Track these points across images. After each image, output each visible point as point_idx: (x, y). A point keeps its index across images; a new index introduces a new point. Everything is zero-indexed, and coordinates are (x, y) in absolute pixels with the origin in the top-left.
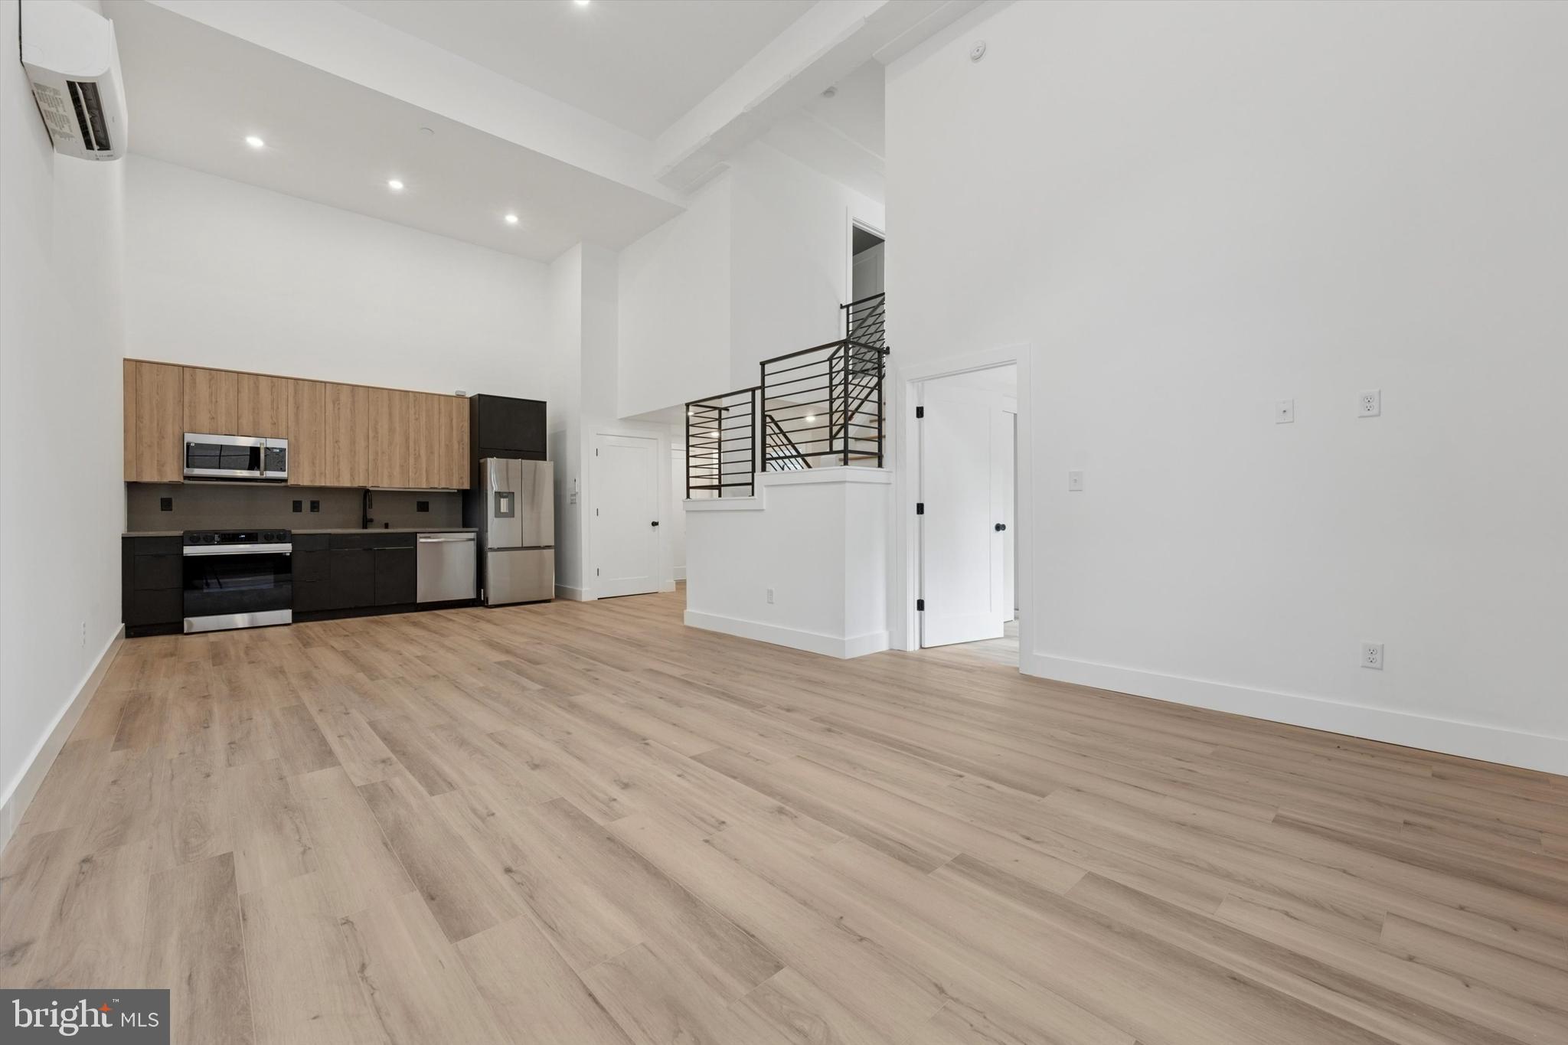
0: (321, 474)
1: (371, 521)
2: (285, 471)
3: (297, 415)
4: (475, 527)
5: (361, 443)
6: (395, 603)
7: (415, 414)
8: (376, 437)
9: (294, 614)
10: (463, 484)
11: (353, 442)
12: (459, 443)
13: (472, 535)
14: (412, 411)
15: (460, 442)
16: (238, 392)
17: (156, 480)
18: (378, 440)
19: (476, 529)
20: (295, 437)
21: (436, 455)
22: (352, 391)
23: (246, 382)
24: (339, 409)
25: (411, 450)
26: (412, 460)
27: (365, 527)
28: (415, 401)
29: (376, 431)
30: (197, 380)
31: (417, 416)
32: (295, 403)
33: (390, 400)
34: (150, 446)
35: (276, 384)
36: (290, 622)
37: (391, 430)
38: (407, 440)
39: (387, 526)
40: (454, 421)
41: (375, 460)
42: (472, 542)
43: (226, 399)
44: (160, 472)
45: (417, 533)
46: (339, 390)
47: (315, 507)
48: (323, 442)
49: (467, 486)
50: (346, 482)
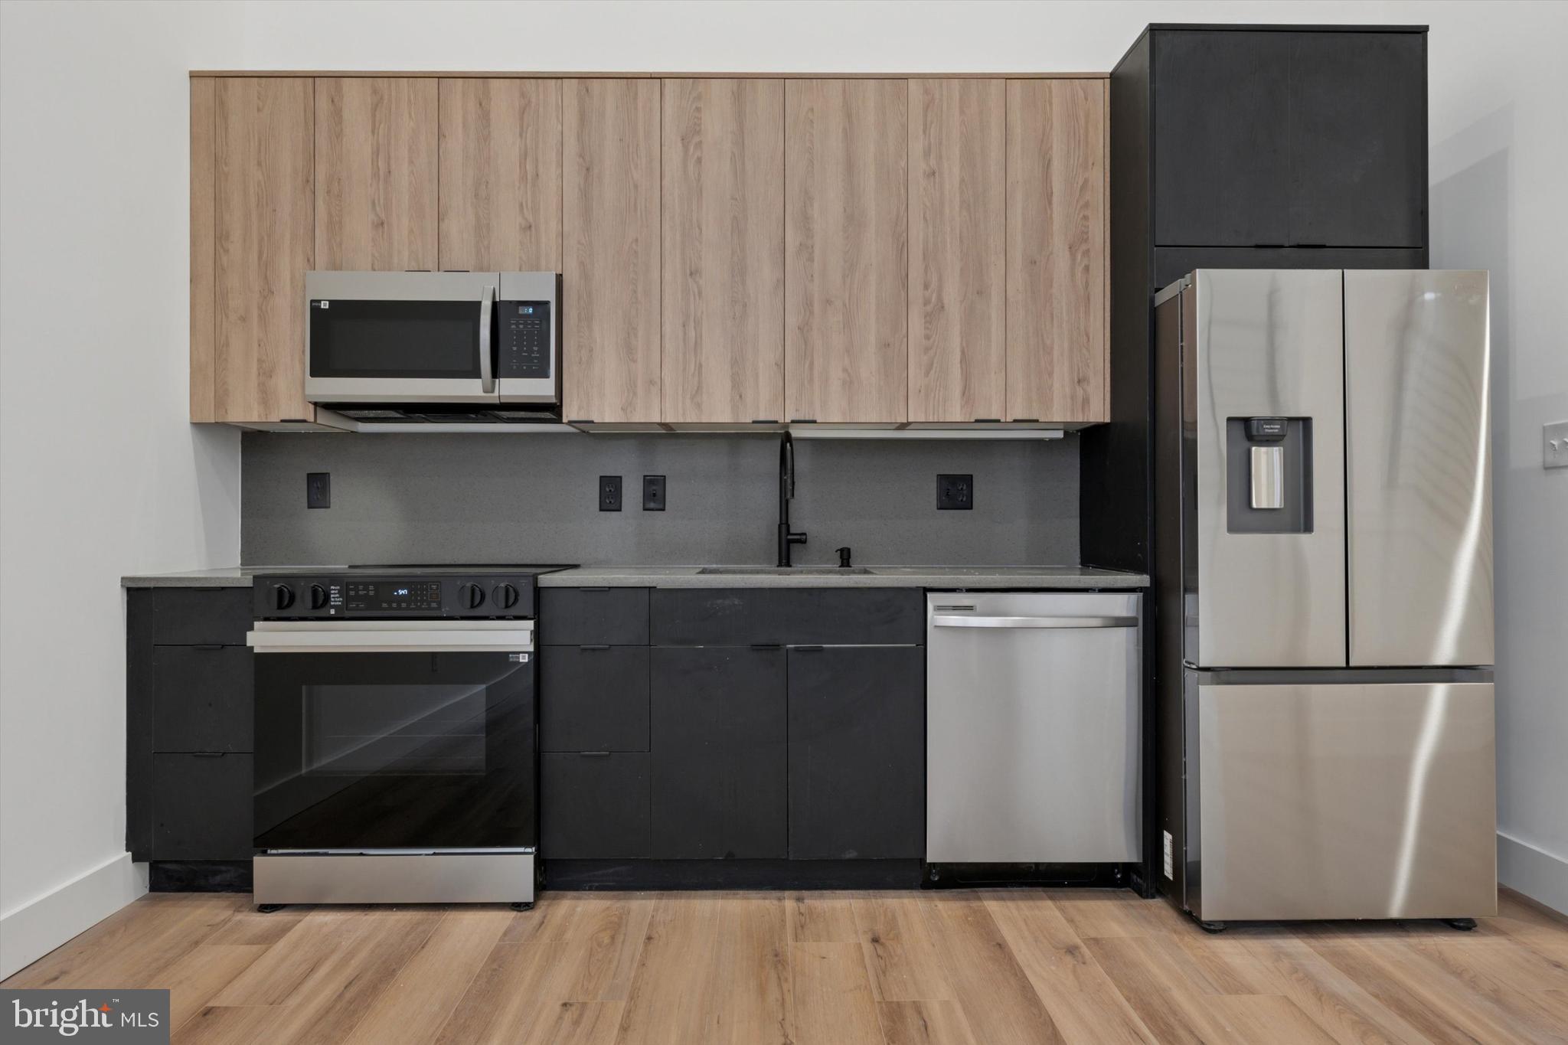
0: (652, 382)
1: (802, 540)
2: (547, 376)
3: (585, 194)
4: (1138, 569)
5: (764, 274)
6: (851, 854)
7: (927, 153)
8: (806, 249)
9: (540, 864)
10: (1086, 401)
11: (739, 271)
12: (1072, 249)
13: (1124, 605)
14: (917, 147)
15: (1078, 243)
16: (440, 135)
17: (255, 419)
18: (811, 259)
19: (1144, 580)
20: (582, 264)
21: (996, 299)
22: (738, 98)
23: (459, 103)
24: (699, 160)
25: (916, 291)
26: (916, 325)
27: (785, 560)
28: (926, 108)
29: (805, 221)
30: (346, 114)
31: (933, 162)
32: (581, 156)
33: (849, 116)
34: (243, 319)
35: (533, 100)
36: (528, 896)
37: (853, 220)
38: (902, 247)
39: (845, 558)
40: (1057, 166)
41: (804, 329)
42: (1132, 631)
43: (411, 162)
44: (266, 397)
45: (926, 590)
46: (699, 98)
47: (655, 493)
48: (656, 275)
49: (1099, 412)
50: (719, 412)
